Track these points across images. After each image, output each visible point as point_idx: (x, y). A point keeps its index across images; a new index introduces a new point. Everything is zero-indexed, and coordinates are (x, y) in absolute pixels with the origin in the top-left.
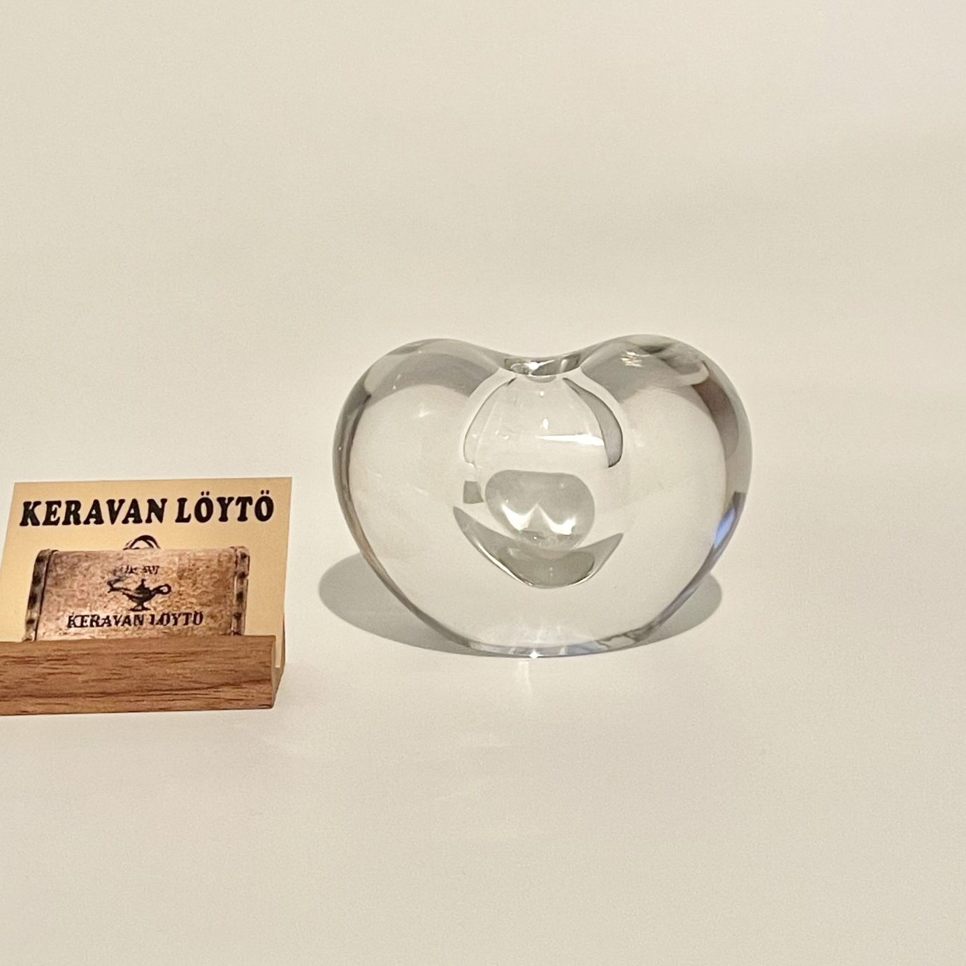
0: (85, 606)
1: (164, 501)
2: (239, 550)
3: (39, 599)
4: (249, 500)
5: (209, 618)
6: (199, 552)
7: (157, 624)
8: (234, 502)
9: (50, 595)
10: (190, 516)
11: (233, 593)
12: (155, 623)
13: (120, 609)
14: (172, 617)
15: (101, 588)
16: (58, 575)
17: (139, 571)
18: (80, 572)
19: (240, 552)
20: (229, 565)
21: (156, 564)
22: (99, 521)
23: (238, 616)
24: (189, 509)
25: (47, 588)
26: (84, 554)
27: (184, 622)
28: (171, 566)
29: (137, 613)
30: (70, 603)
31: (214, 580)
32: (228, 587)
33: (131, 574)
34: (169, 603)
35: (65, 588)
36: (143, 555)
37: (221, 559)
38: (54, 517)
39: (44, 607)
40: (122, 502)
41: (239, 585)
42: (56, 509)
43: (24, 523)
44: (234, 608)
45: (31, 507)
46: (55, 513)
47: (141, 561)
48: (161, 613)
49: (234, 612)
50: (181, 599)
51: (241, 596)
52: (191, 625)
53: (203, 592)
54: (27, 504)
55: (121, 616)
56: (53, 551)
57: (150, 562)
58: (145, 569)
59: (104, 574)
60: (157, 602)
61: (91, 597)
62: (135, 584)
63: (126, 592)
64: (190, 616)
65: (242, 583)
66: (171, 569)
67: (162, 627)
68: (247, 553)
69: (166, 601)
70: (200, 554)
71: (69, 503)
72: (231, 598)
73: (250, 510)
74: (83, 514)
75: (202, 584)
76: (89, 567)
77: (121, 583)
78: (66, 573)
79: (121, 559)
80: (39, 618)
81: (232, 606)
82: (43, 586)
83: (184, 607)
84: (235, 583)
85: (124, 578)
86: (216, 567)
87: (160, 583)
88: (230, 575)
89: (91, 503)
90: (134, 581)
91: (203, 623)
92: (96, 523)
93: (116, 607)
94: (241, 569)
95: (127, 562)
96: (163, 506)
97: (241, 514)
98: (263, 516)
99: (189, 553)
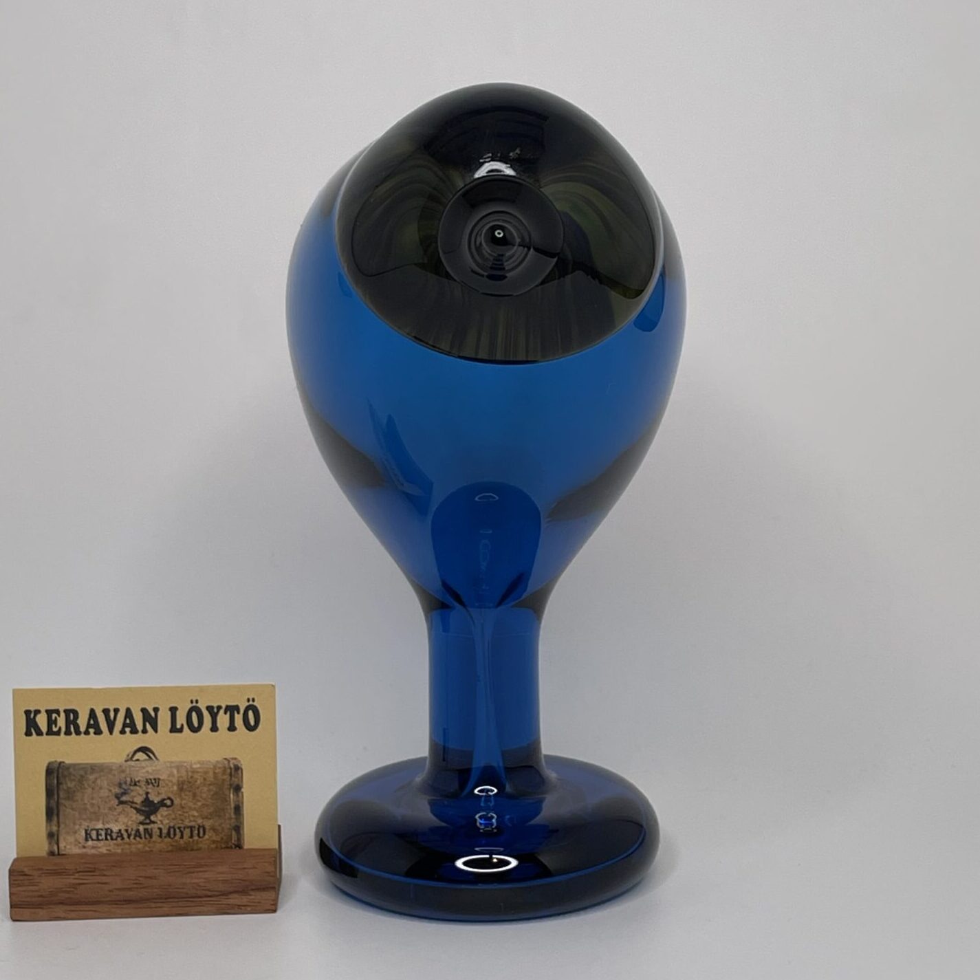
0: (98, 820)
1: (156, 710)
2: (232, 762)
3: (55, 812)
4: (237, 708)
5: (211, 831)
6: (195, 763)
7: (165, 837)
8: (222, 711)
9: (64, 808)
10: (182, 725)
11: (231, 806)
12: (163, 835)
13: (130, 823)
14: (178, 830)
15: (110, 801)
16: (69, 788)
17: (143, 784)
18: (88, 785)
19: (233, 763)
20: (225, 777)
21: (156, 777)
22: (98, 732)
23: (238, 829)
24: (181, 719)
25: (62, 801)
26: (89, 766)
27: (189, 834)
28: (171, 778)
29: (146, 827)
30: (84, 817)
31: (212, 793)
32: (225, 800)
33: (135, 787)
34: (173, 816)
35: (77, 801)
36: (144, 768)
37: (217, 771)
38: (56, 726)
39: (61, 820)
40: (116, 711)
41: (235, 797)
42: (56, 718)
43: (28, 734)
44: (233, 821)
45: (32, 716)
46: (55, 722)
47: (143, 773)
48: (167, 826)
49: (233, 825)
50: (184, 812)
51: (238, 809)
52: (196, 838)
53: (203, 804)
54: (27, 713)
55: (132, 830)
56: (60, 763)
57: (151, 774)
58: (147, 782)
59: (111, 786)
60: (162, 816)
61: (102, 811)
62: (140, 797)
63: (134, 805)
64: (193, 829)
65: (238, 796)
66: (171, 781)
67: (169, 840)
68: (239, 765)
69: (170, 814)
70: (194, 766)
71: (67, 712)
72: (229, 811)
73: (239, 719)
74: (83, 722)
75: (201, 797)
76: (96, 779)
77: (127, 796)
78: (75, 786)
79: (123, 771)
80: (58, 831)
81: (230, 819)
82: (56, 799)
83: (188, 820)
84: (232, 796)
85: (129, 791)
86: (212, 780)
87: (163, 796)
88: (226, 787)
89: (88, 712)
90: (139, 794)
91: (206, 837)
92: (95, 733)
93: (126, 820)
94: (235, 780)
95: (130, 774)
96: (156, 715)
97: (230, 723)
98: (251, 726)
99: (185, 764)
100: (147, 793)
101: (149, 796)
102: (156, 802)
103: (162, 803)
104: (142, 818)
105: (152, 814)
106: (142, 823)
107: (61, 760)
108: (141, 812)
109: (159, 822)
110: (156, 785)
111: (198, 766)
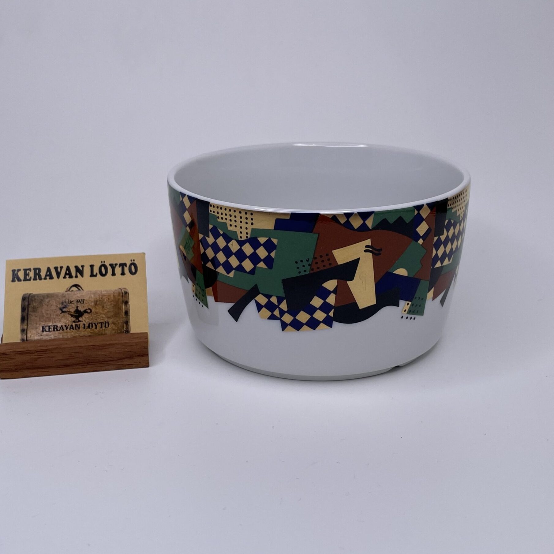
0: (50, 321)
1: (83, 266)
2: (123, 290)
3: (26, 318)
4: (125, 265)
5: (112, 324)
7: (87, 328)
8: (118, 266)
9: (31, 316)
10: (97, 274)
11: (123, 311)
12: (86, 328)
13: (68, 322)
14: (94, 325)
15: (57, 312)
16: (34, 306)
17: (75, 302)
18: (45, 304)
20: (119, 297)
21: (83, 299)
22: (51, 278)
23: (127, 323)
24: (96, 270)
25: (29, 313)
26: (46, 295)
27: (100, 327)
28: (90, 299)
30: (42, 320)
31: (113, 305)
32: (120, 308)
33: (71, 304)
34: (91, 318)
35: (39, 312)
36: (76, 294)
37: (115, 295)
38: (29, 277)
39: (29, 322)
40: (62, 267)
41: (125, 307)
42: (29, 273)
43: (13, 281)
44: (124, 319)
45: (16, 272)
46: (28, 275)
47: (75, 297)
48: (88, 323)
49: (124, 321)
50: (97, 315)
51: (127, 313)
52: (104, 328)
53: (108, 311)
54: (13, 271)
55: (68, 325)
56: (30, 294)
57: (80, 297)
58: (77, 301)
59: (57, 304)
60: (85, 318)
61: (52, 316)
63: (70, 313)
64: (103, 324)
65: (127, 306)
66: (90, 301)
67: (89, 329)
68: (127, 291)
69: (89, 317)
70: (103, 293)
71: (35, 270)
72: (122, 314)
73: (126, 270)
74: (43, 274)
75: (107, 308)
76: (49, 301)
77: (66, 308)
78: (38, 305)
79: (64, 297)
80: (27, 328)
81: (123, 317)
82: (27, 312)
83: (100, 319)
84: (123, 306)
85: (67, 306)
86: (113, 299)
87: (86, 308)
88: (120, 302)
89: (46, 269)
90: (73, 308)
91: (110, 327)
92: (50, 279)
93: (65, 321)
94: (125, 299)
95: (68, 298)
96: (83, 269)
97: (122, 272)
98: (133, 272)
99: (98, 292)
100: (77, 307)
101: (78, 308)
102: (82, 311)
103: (85, 312)
104: (74, 319)
105: (80, 317)
106: (74, 322)
107: (31, 293)
108: (74, 317)
109: (83, 321)
110: (82, 303)
111: (105, 292)
